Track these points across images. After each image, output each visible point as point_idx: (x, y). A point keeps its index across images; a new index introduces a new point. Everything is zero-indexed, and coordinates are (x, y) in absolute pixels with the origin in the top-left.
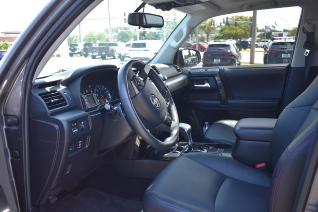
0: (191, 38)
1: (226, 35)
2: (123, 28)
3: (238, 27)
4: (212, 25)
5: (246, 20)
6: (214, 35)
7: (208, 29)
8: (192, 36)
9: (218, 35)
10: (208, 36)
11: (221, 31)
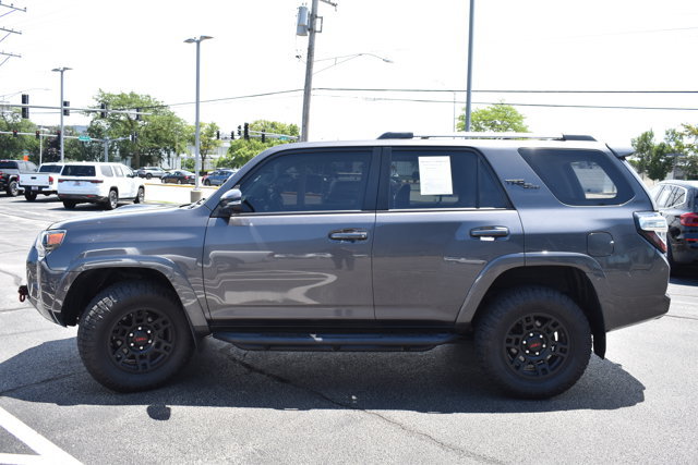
0: (166, 160)
1: (241, 158)
2: (5, 126)
3: (266, 144)
4: (212, 136)
5: (283, 132)
6: (217, 157)
7: (204, 143)
8: (169, 156)
9: (224, 157)
10: (203, 159)
11: (232, 150)
